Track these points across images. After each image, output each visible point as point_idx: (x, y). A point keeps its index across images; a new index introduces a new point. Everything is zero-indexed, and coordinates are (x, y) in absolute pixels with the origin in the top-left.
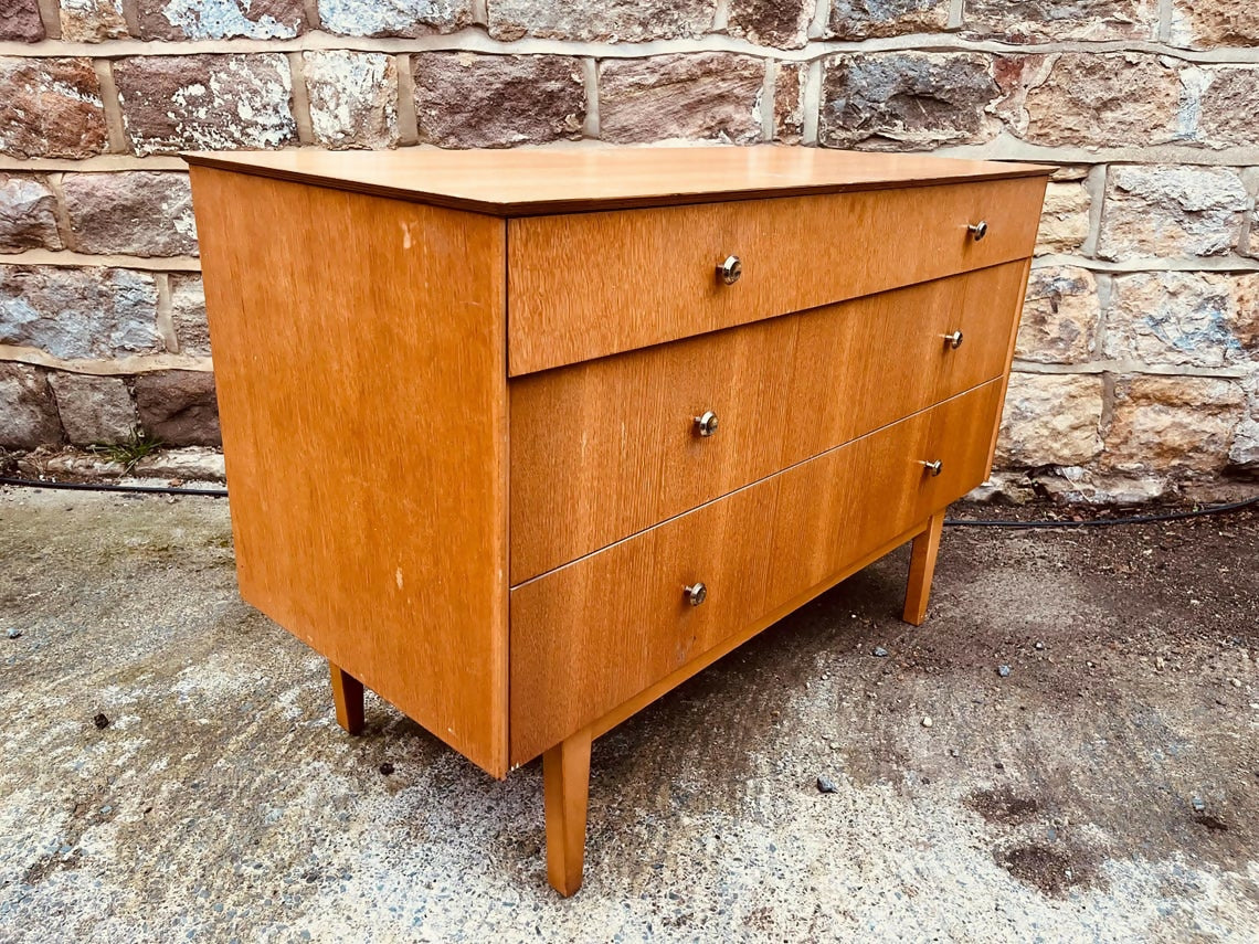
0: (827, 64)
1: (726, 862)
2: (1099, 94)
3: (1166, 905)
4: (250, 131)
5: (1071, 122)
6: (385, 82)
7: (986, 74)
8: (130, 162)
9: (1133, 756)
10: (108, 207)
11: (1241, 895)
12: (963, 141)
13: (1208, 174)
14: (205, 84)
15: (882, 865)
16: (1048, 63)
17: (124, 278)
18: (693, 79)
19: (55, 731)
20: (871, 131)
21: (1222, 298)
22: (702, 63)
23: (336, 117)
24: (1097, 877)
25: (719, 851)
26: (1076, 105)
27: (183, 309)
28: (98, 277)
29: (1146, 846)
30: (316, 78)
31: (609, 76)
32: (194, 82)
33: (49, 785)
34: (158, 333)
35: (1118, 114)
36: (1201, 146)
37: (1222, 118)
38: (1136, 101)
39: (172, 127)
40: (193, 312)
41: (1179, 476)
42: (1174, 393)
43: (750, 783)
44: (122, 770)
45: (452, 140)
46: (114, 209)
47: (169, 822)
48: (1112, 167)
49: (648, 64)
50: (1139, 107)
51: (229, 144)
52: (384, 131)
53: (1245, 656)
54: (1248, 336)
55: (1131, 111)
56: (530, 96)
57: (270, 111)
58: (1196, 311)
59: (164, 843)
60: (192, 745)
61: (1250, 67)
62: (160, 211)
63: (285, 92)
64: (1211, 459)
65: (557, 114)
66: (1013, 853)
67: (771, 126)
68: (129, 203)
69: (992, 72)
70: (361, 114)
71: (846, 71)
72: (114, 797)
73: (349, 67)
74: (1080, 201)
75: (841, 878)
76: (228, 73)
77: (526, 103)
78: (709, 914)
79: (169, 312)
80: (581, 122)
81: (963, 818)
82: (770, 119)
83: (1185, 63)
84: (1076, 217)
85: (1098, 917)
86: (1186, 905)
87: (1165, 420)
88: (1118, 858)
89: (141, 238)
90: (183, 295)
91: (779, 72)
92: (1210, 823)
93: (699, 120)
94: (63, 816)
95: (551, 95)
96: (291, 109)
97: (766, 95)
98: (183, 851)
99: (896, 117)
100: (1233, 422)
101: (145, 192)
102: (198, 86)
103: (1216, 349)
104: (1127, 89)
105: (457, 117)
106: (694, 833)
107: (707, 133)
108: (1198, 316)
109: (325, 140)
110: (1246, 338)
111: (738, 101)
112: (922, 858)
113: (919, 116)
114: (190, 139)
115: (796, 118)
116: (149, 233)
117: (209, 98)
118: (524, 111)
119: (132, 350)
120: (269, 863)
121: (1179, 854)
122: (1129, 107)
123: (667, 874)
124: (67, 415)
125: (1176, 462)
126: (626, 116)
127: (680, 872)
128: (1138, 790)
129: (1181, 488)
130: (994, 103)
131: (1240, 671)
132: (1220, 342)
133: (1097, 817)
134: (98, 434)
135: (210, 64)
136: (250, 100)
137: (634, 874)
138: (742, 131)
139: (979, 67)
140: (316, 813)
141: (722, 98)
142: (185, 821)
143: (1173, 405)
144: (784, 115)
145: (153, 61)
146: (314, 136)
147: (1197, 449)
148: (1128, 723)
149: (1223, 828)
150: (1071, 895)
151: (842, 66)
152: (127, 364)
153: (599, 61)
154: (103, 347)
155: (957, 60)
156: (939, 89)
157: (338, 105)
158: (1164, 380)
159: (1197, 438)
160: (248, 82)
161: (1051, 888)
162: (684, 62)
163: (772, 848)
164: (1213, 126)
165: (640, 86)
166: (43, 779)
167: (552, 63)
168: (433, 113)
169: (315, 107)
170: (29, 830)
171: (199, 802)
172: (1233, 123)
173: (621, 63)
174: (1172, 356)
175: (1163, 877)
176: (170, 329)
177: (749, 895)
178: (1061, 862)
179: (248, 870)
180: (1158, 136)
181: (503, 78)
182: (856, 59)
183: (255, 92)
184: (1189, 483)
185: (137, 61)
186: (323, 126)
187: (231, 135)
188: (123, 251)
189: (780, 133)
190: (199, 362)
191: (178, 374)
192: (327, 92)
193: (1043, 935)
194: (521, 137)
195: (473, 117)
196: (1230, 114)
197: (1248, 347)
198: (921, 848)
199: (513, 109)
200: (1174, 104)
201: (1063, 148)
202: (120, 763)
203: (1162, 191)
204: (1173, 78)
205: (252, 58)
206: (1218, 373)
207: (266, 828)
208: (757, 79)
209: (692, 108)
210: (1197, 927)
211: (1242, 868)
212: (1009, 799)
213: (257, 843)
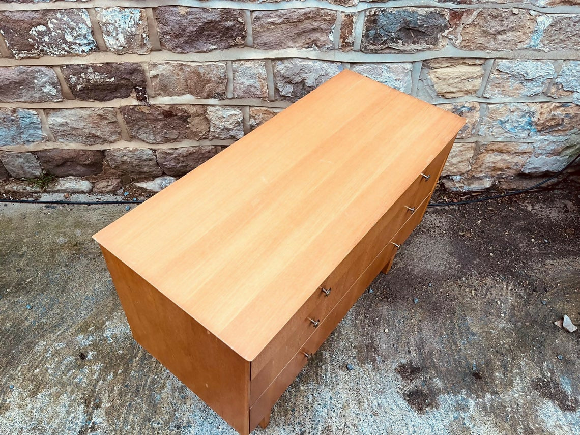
0: (368, 14)
1: (316, 406)
2: (497, 28)
3: (456, 415)
4: (73, 47)
5: (481, 40)
6: (141, 22)
7: (445, 18)
8: (13, 62)
9: (455, 343)
10: (7, 83)
11: (481, 409)
12: (430, 49)
13: (539, 63)
14: (46, 25)
15: (367, 403)
16: (475, 13)
17: (22, 112)
18: (300, 21)
19: (65, 362)
20: (387, 46)
21: (533, 113)
22: (305, 14)
23: (117, 39)
24: (436, 403)
25: (313, 401)
26: (485, 33)
27: (54, 125)
28: (9, 113)
29: (453, 387)
30: (104, 21)
31: (257, 19)
32: (39, 24)
33: (72, 392)
34: (44, 134)
35: (504, 37)
36: (539, 51)
37: (552, 38)
38: (513, 30)
39: (32, 46)
40: (59, 126)
41: (499, 177)
42: (504, 148)
43: (323, 367)
44: (97, 380)
45: (179, 50)
46: (10, 83)
47: (122, 405)
48: (496, 60)
49: (278, 13)
50: (514, 33)
51: (63, 53)
52: (143, 45)
53: (505, 287)
54: (541, 127)
55: (510, 35)
56: (217, 29)
57: (82, 38)
58: (521, 118)
59: (123, 416)
60: (120, 365)
61: (570, 16)
62: (34, 83)
63: (88, 28)
64: (514, 171)
65: (231, 37)
66: (410, 394)
67: (339, 43)
68: (17, 81)
69: (448, 18)
70: (130, 38)
71: (377, 18)
72: (98, 394)
73: (121, 15)
74: (479, 74)
75: (353, 410)
76: (57, 19)
77: (215, 32)
78: (311, 430)
79: (47, 126)
80: (244, 40)
81: (395, 378)
82: (338, 39)
83: (540, 14)
84: (476, 80)
85: (434, 421)
86: (463, 415)
87: (499, 158)
88: (444, 394)
89: (26, 95)
90: (53, 118)
91: (344, 18)
92: (477, 376)
93: (302, 40)
94: (82, 406)
95: (228, 28)
96: (93, 35)
97: (336, 28)
98: (131, 418)
99: (399, 39)
100: (526, 158)
101: (24, 76)
102: (42, 26)
103: (526, 132)
104: (511, 25)
105: (180, 39)
106: (305, 394)
107: (307, 46)
108: (521, 119)
109: (112, 50)
110: (539, 128)
111: (322, 31)
112: (380, 398)
113: (410, 37)
114: (42, 51)
115: (351, 39)
116: (30, 93)
117: (49, 31)
118: (214, 36)
119: (33, 142)
120: (161, 422)
121: (464, 391)
122: (510, 34)
123: (296, 413)
124: (8, 167)
125: (499, 173)
126: (267, 37)
127: (301, 412)
128: (455, 360)
129: (499, 181)
130: (447, 31)
131: (501, 295)
132: (528, 129)
133: (439, 374)
134: (25, 174)
135: (46, 15)
136: (71, 33)
137: (285, 415)
138: (324, 45)
139: (443, 15)
140: (173, 396)
141: (314, 30)
142: (128, 404)
143: (503, 152)
144: (345, 39)
145: (15, 14)
146: (107, 48)
147: (509, 168)
148: (456, 326)
149: (480, 378)
150: (427, 412)
151: (375, 15)
152: (31, 147)
153: (252, 12)
154: (18, 141)
155: (431, 12)
156: (421, 26)
157: (117, 34)
158: (501, 144)
159: (510, 164)
160: (68, 24)
161: (420, 409)
162: (296, 13)
163: (331, 398)
164: (546, 42)
165: (273, 24)
166: (69, 388)
167: (228, 13)
168: (168, 37)
169: (105, 34)
170: (72, 415)
171: (130, 394)
172: (556, 41)
173: (263, 13)
174: (506, 135)
175: (457, 402)
176: (49, 132)
177: (324, 421)
178: (425, 396)
179: (155, 426)
180: (520, 46)
181: (203, 20)
182: (382, 11)
183: (73, 29)
184: (503, 180)
185: (6, 14)
186: (111, 43)
187: (64, 49)
188: (19, 100)
189: (342, 46)
190: (66, 145)
191: (57, 150)
192: (111, 28)
193: (416, 430)
194: (214, 47)
195: (188, 39)
196: (556, 37)
197: (539, 131)
198: (380, 394)
199: (209, 35)
200: (531, 32)
201: (475, 51)
202: (95, 377)
203: (517, 71)
204: (533, 20)
205: (68, 11)
206: (524, 141)
207: (157, 405)
208: (333, 21)
209: (299, 34)
210: (465, 424)
211: (483, 397)
212: (411, 367)
213: (155, 412)
